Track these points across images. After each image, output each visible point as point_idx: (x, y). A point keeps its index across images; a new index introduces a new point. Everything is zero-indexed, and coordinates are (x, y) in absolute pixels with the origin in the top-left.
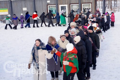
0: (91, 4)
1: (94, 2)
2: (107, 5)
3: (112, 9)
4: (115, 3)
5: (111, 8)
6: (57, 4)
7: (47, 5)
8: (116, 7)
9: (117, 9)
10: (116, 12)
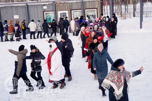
0: (96, 10)
1: (100, 7)
2: (117, 11)
3: (123, 15)
4: (125, 7)
5: (121, 14)
6: (56, 11)
7: (44, 12)
8: (127, 12)
9: (128, 16)
10: (127, 19)
